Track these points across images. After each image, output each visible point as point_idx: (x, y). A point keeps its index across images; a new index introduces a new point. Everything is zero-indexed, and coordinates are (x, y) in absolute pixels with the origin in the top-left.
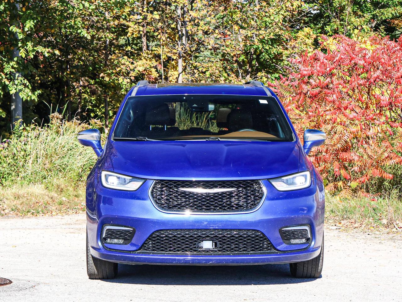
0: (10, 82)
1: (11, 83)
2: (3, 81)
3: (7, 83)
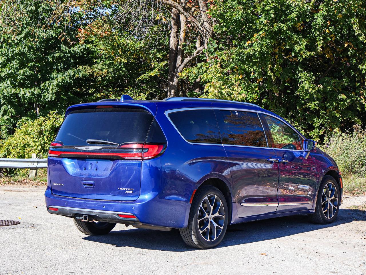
2: (361, 102)
3: (364, 103)
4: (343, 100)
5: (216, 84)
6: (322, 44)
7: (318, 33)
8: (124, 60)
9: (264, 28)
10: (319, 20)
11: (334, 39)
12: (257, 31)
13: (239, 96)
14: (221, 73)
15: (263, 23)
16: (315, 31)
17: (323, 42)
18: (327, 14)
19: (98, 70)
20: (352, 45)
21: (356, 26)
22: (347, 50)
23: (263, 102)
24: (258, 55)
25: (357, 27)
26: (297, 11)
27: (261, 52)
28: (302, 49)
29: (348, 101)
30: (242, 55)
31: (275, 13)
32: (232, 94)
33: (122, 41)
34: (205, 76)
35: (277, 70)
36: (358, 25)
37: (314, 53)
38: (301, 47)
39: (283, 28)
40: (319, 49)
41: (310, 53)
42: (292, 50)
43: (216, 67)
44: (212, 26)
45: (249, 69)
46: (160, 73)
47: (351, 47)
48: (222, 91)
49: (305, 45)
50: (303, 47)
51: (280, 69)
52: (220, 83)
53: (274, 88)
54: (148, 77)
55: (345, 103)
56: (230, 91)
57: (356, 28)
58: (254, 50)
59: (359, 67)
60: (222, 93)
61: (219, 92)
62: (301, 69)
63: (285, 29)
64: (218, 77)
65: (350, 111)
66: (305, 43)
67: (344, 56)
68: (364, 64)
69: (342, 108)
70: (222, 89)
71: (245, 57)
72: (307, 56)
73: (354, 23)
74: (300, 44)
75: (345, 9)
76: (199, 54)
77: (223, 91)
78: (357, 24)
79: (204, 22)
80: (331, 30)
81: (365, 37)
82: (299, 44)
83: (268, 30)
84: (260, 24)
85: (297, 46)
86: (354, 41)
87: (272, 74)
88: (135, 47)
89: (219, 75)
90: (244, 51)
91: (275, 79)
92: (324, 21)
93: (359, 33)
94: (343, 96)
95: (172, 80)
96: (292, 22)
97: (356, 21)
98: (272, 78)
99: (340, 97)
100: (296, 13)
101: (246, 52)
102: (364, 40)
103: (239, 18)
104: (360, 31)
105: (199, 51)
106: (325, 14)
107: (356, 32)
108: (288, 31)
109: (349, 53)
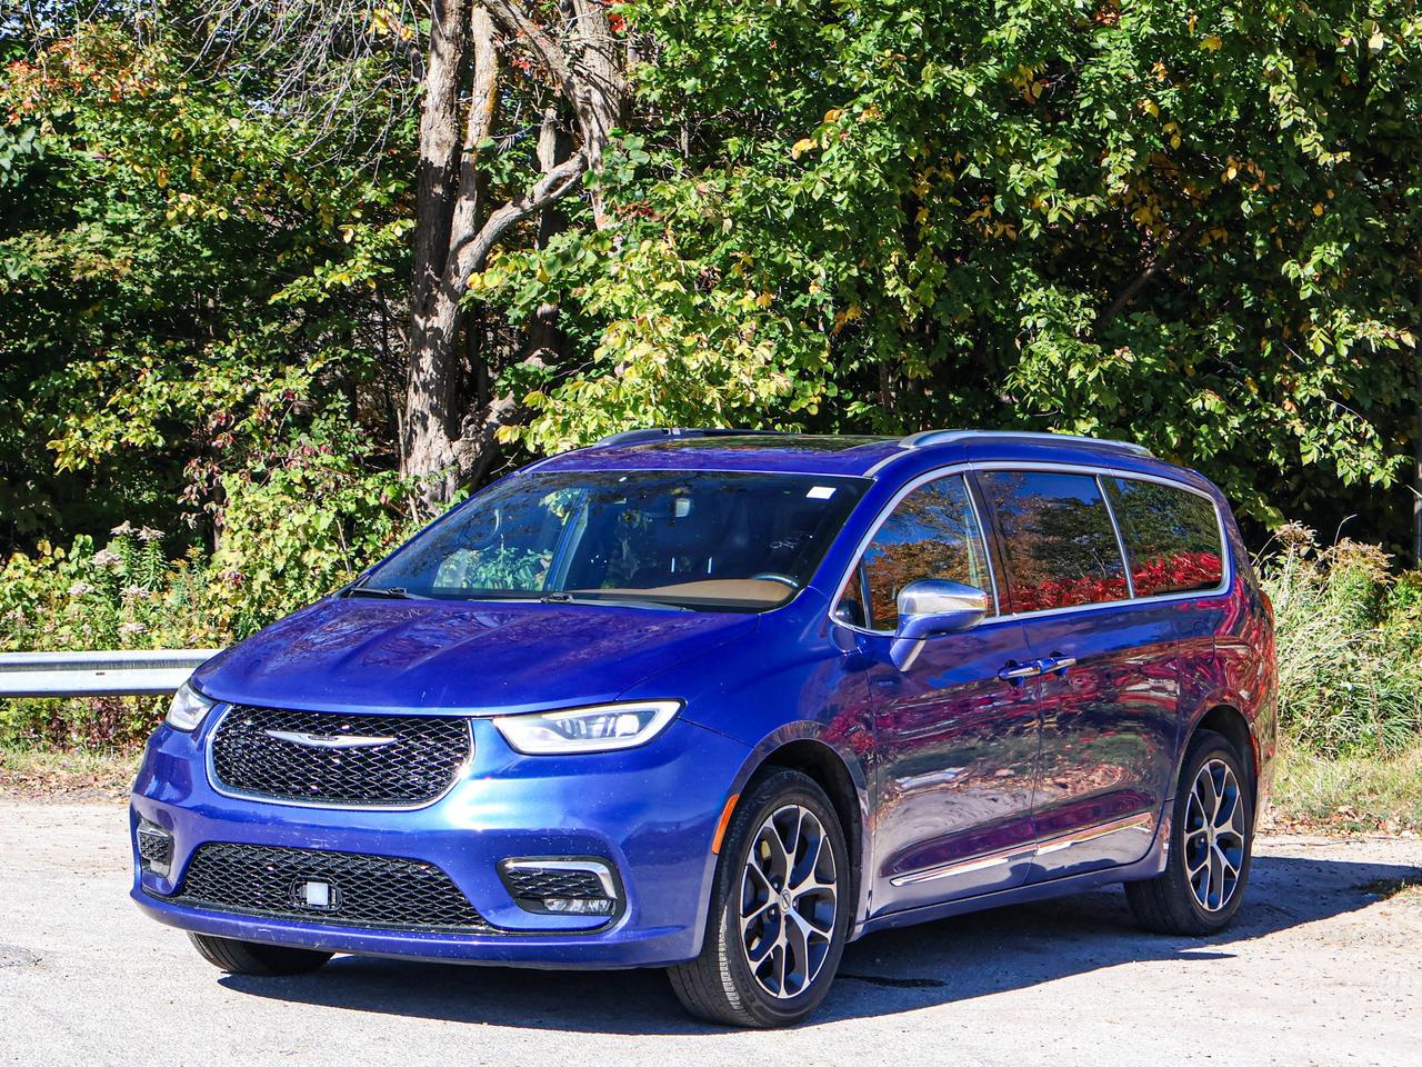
0: (1309, 429)
1: (1314, 432)
2: (1288, 427)
3: (1299, 430)
4: (1209, 418)
5: (660, 328)
6: (1131, 163)
7: (1112, 115)
8: (212, 212)
9: (875, 84)
10: (1116, 57)
11: (1175, 142)
12: (845, 96)
13: (760, 383)
14: (677, 276)
15: (870, 64)
16: (1098, 105)
17: (1134, 154)
18: (1151, 31)
19: (90, 251)
20: (1260, 173)
21: (1284, 87)
22: (1233, 193)
23: (850, 415)
24: (846, 202)
25: (1289, 95)
26: (1024, 16)
27: (859, 192)
28: (1045, 184)
29: (1235, 422)
30: (775, 201)
31: (929, 21)
32: (728, 375)
33: (208, 121)
34: (602, 291)
35: (922, 277)
36: (1295, 86)
37: (1098, 200)
38: (1039, 174)
39: (962, 86)
40: (1116, 185)
41: (1081, 201)
42: (992, 185)
43: (655, 250)
44: (621, 68)
45: (805, 264)
46: (380, 272)
47: (1252, 180)
48: (685, 360)
49: (1058, 167)
50: (1048, 173)
51: (938, 270)
52: (676, 321)
53: (909, 356)
54: (324, 290)
55: (1221, 430)
56: (719, 361)
57: (1287, 98)
58: (830, 180)
59: (1283, 271)
60: (683, 369)
61: (671, 364)
62: (1030, 274)
63: (970, 91)
64: (666, 294)
65: (1236, 470)
66: (1057, 160)
67: (1217, 217)
68: (1307, 259)
69: (1208, 455)
70: (682, 351)
71: (787, 214)
72: (1066, 215)
73: (1275, 78)
74: (1036, 159)
75: (1231, 13)
76: (557, 193)
77: (691, 362)
78: (1287, 80)
79: (588, 51)
80: (1167, 103)
81: (1321, 138)
82: (1032, 161)
83: (892, 96)
84: (858, 66)
85: (1022, 169)
86: (1268, 156)
87: (903, 292)
88: (265, 151)
89: (671, 286)
90: (785, 185)
91: (919, 314)
92: (1136, 64)
93: (1298, 119)
94: (1211, 402)
95: (428, 309)
96: (1001, 61)
97: (1287, 66)
98: (906, 308)
99: (1197, 404)
100: (1021, 21)
101: (795, 188)
102: (1319, 150)
103: (763, 35)
104: (1302, 112)
105: (559, 179)
106: (1144, 30)
107: (1284, 114)
108: (979, 104)
109: (1246, 208)
